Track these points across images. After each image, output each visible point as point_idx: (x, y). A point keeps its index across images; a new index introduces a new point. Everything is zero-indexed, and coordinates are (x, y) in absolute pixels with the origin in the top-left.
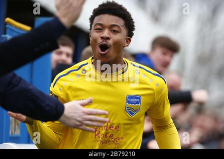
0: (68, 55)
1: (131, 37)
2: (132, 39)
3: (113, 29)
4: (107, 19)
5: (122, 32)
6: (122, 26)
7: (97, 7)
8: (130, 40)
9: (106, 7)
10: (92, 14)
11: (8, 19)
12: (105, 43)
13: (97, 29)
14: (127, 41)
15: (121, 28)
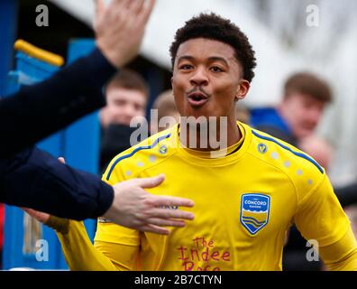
0: (137, 106)
1: (250, 81)
2: (251, 84)
3: (213, 65)
4: (202, 48)
5: (231, 71)
6: (229, 59)
7: (182, 25)
8: (248, 87)
9: (199, 25)
10: (174, 40)
11: (20, 43)
12: (198, 92)
13: (182, 67)
14: (241, 87)
15: (229, 62)
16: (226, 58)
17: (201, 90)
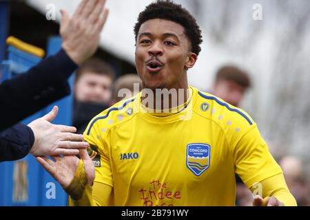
0: (105, 88)
1: (197, 54)
2: (198, 57)
3: (166, 39)
4: (158, 26)
5: (181, 44)
6: (180, 35)
7: (143, 9)
8: (196, 59)
9: (156, 8)
10: (137, 22)
11: (11, 40)
12: (154, 61)
13: (142, 42)
14: (190, 59)
15: (179, 38)
16: (177, 35)
17: (157, 59)
